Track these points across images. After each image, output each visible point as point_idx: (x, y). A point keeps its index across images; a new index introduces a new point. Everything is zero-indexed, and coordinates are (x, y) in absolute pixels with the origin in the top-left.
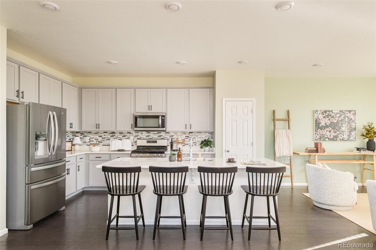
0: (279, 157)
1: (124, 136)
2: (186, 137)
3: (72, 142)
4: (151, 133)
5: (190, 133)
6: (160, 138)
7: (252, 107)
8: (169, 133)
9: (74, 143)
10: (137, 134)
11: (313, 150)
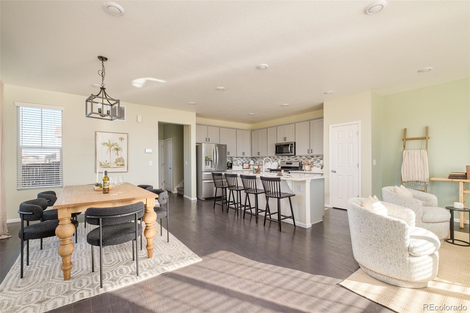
0: (407, 182)
1: (275, 160)
2: (314, 159)
3: (249, 163)
4: (291, 157)
5: (317, 156)
6: (296, 161)
7: (358, 130)
8: (302, 157)
9: (250, 164)
10: (282, 158)
11: (459, 176)
